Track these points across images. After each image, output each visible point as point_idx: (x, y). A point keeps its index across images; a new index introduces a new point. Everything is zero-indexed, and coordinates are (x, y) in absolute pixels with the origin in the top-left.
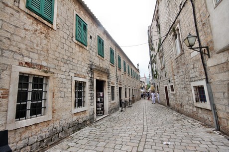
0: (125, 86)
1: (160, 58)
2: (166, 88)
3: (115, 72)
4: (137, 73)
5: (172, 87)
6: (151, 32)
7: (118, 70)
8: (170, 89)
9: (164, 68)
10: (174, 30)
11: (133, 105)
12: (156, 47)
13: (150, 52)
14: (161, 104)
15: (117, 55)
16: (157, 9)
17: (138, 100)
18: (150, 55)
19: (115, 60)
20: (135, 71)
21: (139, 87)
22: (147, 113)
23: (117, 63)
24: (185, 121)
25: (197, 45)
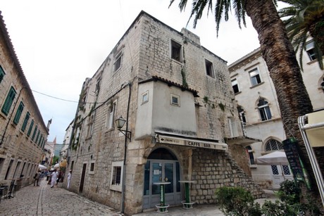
0: (13, 157)
1: (89, 125)
2: (85, 165)
3: (4, 128)
4: (45, 134)
5: (93, 164)
6: (87, 88)
7: (9, 126)
8: (90, 168)
9: (90, 138)
10: (112, 103)
11: (17, 193)
12: (88, 108)
13: (78, 111)
14: (70, 190)
15: (20, 100)
16: (102, 69)
17: (27, 184)
18: (77, 114)
19: (12, 108)
20: (42, 131)
21: (38, 160)
22: (44, 206)
23: (14, 115)
24: (96, 209)
25: (124, 128)
